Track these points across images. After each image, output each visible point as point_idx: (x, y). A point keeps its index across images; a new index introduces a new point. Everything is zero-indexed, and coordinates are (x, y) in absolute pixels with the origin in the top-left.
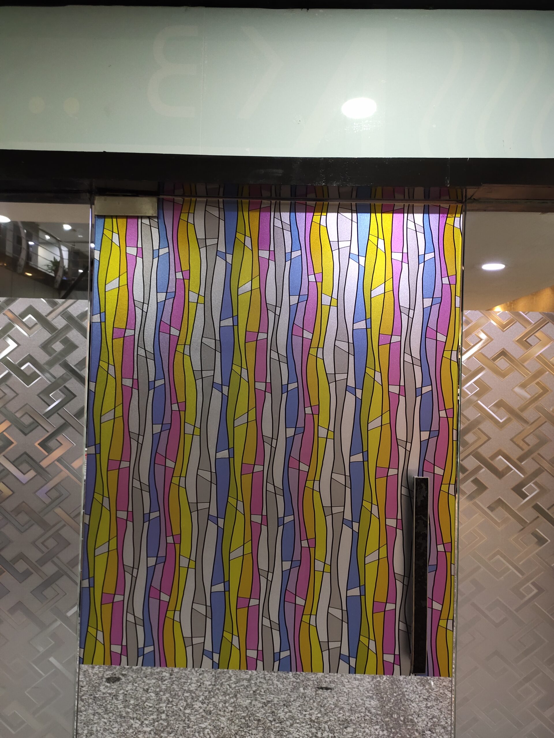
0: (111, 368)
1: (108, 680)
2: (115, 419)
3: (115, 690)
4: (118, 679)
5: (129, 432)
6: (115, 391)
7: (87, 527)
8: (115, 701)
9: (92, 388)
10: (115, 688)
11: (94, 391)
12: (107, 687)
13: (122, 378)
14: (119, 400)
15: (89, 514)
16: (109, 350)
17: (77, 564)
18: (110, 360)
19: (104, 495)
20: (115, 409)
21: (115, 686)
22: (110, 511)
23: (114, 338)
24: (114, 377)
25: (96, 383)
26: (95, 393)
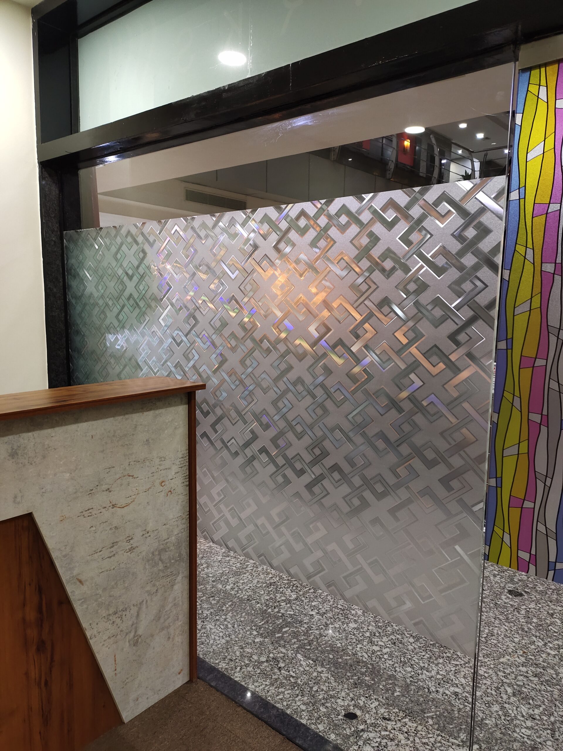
0: (530, 252)
1: (510, 592)
2: (531, 311)
3: (517, 603)
4: (521, 595)
5: (548, 325)
6: (532, 279)
7: (495, 426)
8: (516, 613)
9: (506, 277)
10: (517, 602)
11: (508, 280)
12: (508, 598)
13: (542, 263)
14: (537, 290)
15: (498, 412)
16: (528, 231)
17: (485, 461)
18: (528, 243)
19: (515, 395)
20: (531, 299)
21: (517, 599)
22: (521, 412)
23: (534, 216)
24: (532, 262)
25: (510, 270)
26: (509, 281)
